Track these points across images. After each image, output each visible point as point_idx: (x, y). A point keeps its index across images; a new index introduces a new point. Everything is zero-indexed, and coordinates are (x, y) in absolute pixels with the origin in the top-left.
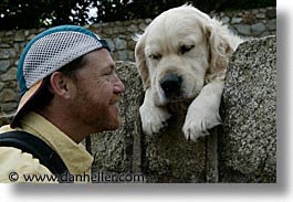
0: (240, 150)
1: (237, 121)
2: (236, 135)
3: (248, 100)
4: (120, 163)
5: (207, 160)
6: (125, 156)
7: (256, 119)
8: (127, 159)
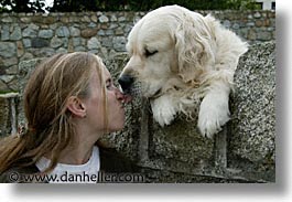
0: (250, 140)
1: (247, 115)
2: (245, 127)
3: (259, 96)
4: (126, 146)
5: (215, 147)
6: (131, 140)
7: (266, 114)
8: (133, 143)
